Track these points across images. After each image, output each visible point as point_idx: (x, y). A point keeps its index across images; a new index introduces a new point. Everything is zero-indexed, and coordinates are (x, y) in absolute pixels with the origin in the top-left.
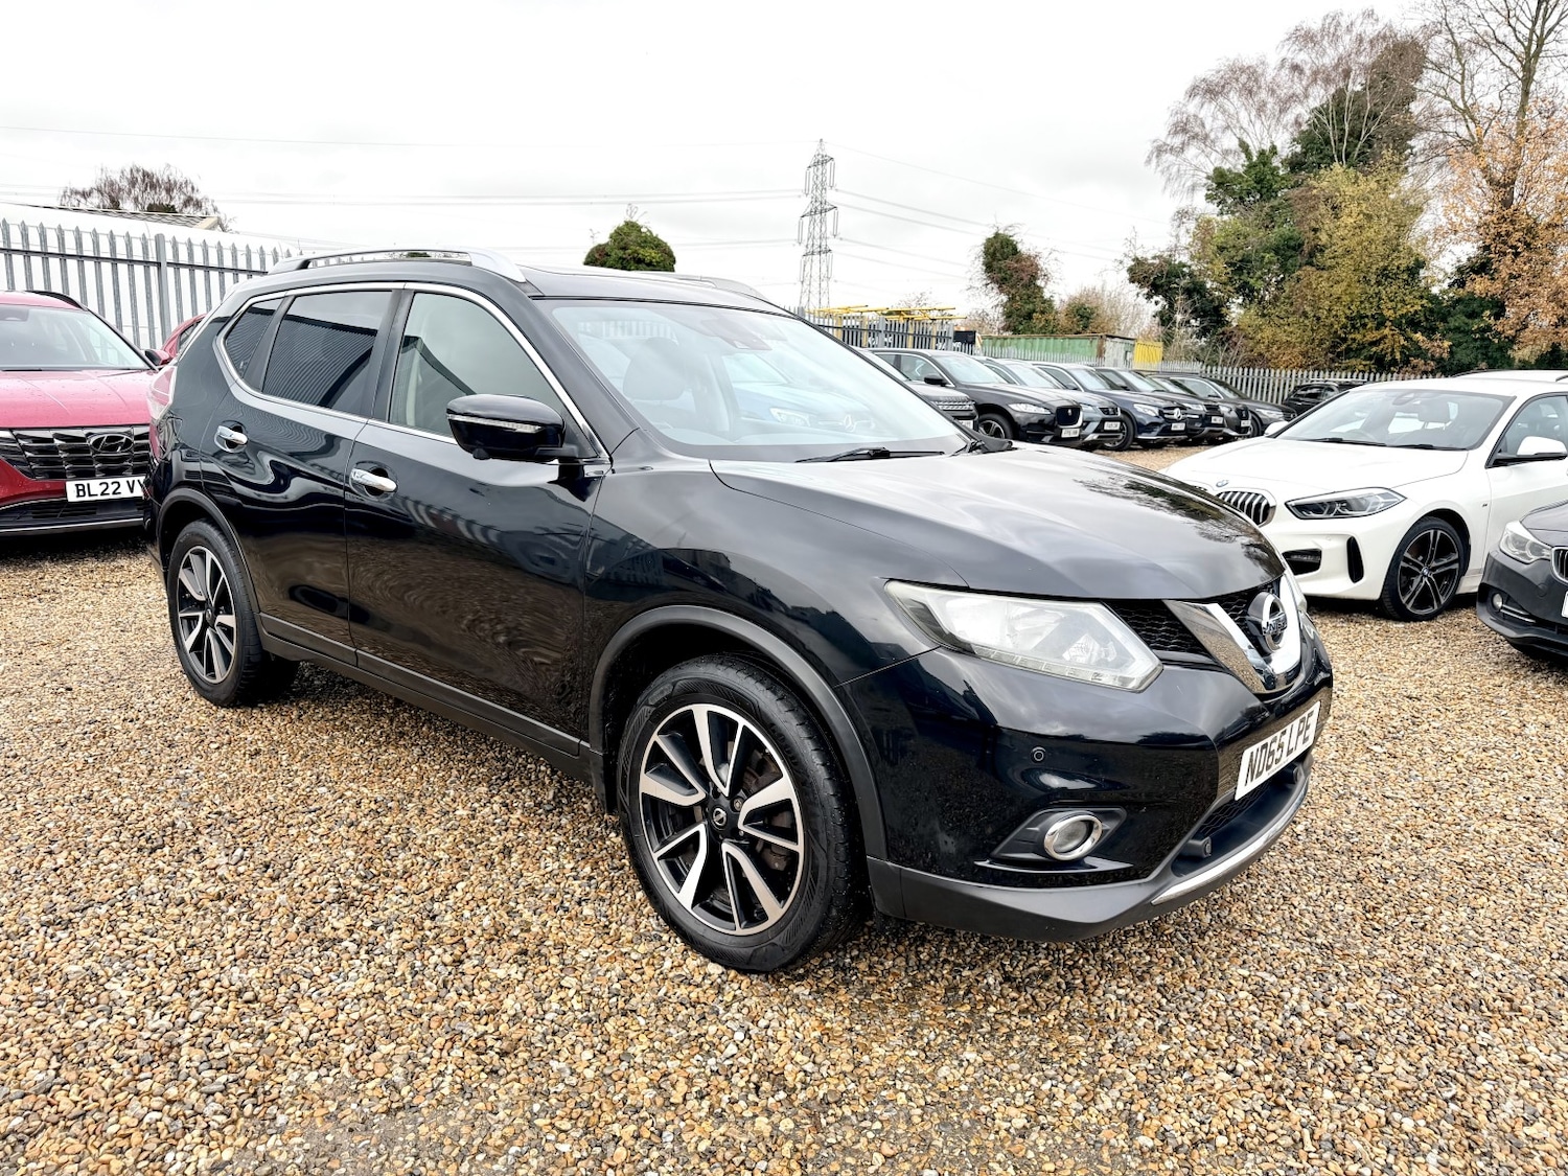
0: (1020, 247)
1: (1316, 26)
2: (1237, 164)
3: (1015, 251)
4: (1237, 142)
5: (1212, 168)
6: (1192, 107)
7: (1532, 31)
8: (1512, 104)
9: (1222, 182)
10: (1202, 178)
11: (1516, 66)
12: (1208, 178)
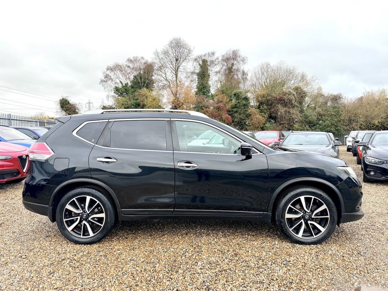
0: (70, 102)
1: (132, 59)
2: (120, 86)
3: (69, 103)
4: (119, 81)
5: (114, 86)
6: (108, 72)
7: (176, 66)
8: (175, 79)
9: (117, 90)
10: (112, 88)
11: (174, 72)
12: (114, 88)
